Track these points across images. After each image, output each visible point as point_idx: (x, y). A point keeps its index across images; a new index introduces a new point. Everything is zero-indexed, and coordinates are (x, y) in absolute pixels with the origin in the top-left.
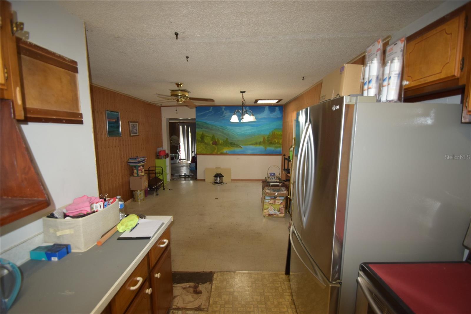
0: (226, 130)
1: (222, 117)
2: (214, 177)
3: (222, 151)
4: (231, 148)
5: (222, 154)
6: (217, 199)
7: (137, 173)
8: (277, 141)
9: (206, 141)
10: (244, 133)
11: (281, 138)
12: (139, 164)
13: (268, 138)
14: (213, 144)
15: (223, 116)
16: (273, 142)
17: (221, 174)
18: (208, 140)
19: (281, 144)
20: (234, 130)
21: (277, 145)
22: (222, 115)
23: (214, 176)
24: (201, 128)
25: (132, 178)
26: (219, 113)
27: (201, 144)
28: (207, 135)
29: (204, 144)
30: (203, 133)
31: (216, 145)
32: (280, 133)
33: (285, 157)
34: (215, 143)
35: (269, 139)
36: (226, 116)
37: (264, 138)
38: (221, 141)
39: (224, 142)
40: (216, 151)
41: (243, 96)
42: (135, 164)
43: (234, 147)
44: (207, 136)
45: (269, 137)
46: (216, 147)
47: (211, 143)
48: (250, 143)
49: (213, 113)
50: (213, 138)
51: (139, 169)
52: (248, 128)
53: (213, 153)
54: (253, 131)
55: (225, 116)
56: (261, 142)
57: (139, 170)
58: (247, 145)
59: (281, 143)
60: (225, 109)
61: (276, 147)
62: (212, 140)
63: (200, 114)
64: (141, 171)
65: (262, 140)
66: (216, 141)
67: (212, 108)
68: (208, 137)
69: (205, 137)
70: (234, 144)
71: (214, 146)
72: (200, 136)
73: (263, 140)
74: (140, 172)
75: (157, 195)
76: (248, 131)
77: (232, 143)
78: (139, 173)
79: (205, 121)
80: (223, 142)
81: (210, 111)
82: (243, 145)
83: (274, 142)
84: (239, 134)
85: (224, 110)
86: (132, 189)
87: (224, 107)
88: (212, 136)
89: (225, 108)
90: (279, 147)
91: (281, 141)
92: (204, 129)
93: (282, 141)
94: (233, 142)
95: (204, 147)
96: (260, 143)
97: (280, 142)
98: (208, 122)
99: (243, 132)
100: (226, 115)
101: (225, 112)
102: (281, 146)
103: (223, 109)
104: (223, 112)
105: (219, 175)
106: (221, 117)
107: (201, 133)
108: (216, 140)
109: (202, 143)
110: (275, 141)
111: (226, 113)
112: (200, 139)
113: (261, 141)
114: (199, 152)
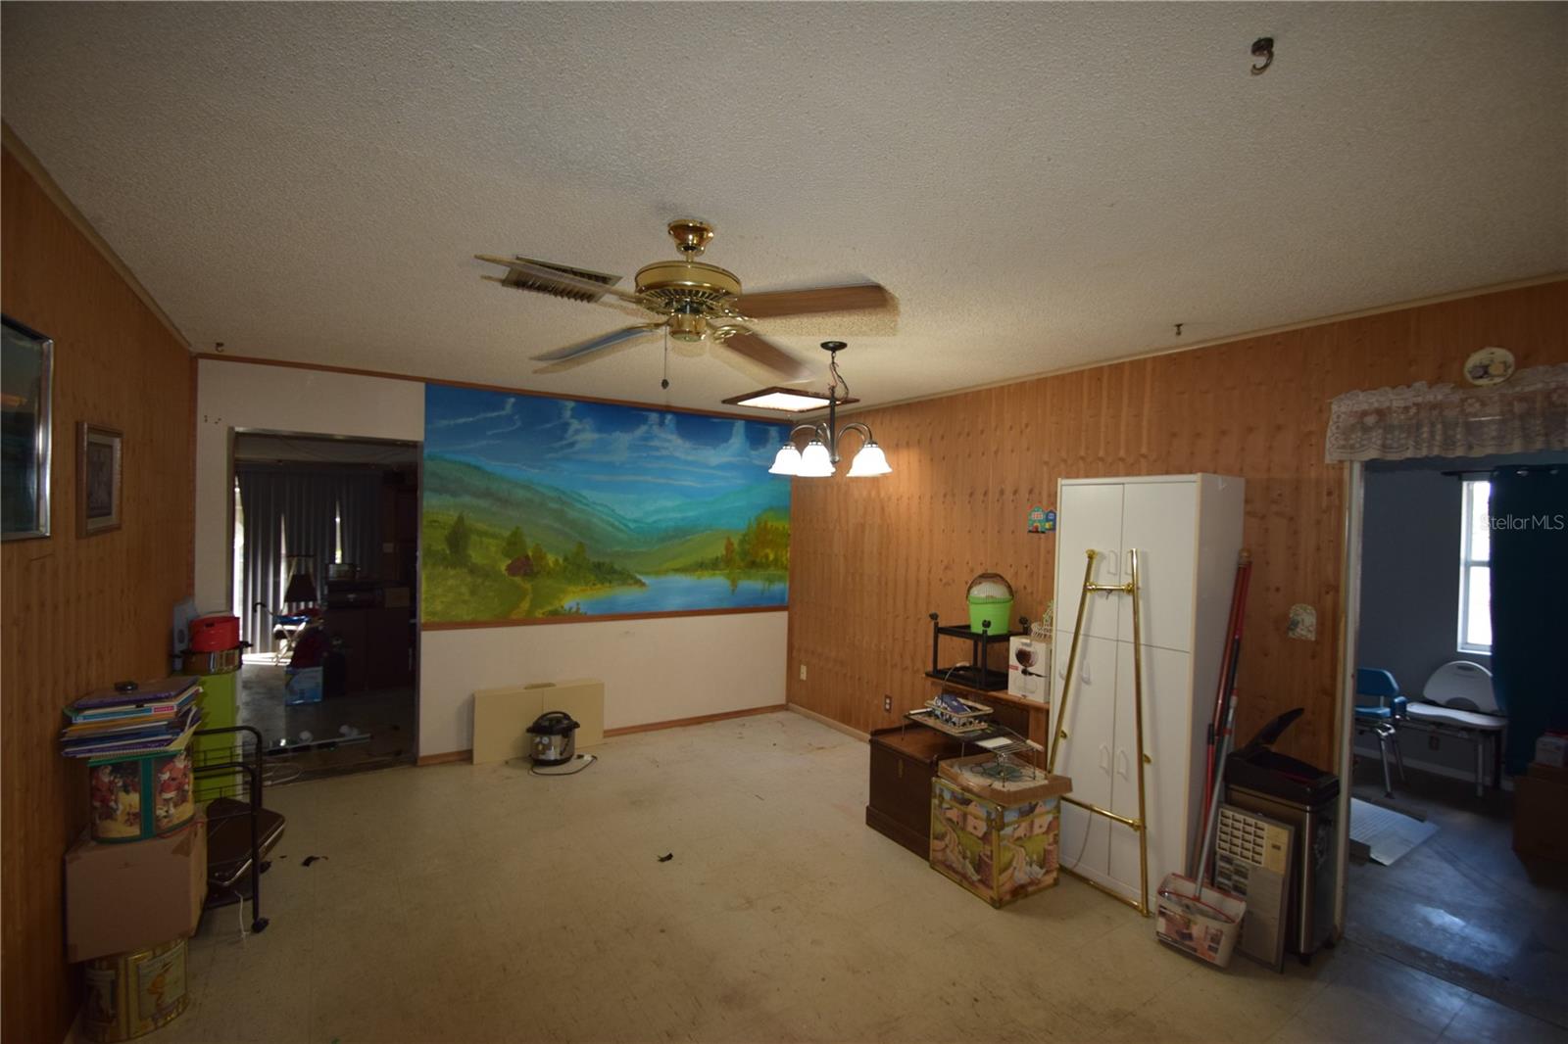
0: (579, 506)
1: (562, 448)
2: (529, 735)
3: (556, 605)
4: (599, 586)
5: (557, 617)
6: (670, 857)
7: (145, 817)
8: (771, 557)
9: (476, 556)
10: (655, 522)
11: (787, 546)
12: (169, 742)
13: (742, 542)
14: (512, 570)
15: (564, 442)
16: (758, 560)
17: (566, 717)
18: (486, 553)
19: (786, 568)
20: (613, 511)
21: (772, 571)
22: (562, 438)
23: (530, 730)
24: (454, 494)
25: (87, 863)
26: (548, 426)
27: (452, 572)
28: (482, 526)
29: (466, 570)
30: (461, 519)
31: (526, 574)
32: (783, 525)
33: (936, 624)
34: (524, 566)
35: (747, 547)
36: (577, 447)
37: (729, 546)
38: (551, 559)
39: (566, 559)
40: (525, 605)
41: (833, 363)
42: (145, 745)
43: (610, 582)
44: (482, 534)
45: (747, 538)
46: (528, 586)
47: (503, 565)
48: (678, 564)
49: (519, 424)
50: (514, 543)
51: (166, 776)
52: (669, 504)
53: (514, 616)
54: (691, 514)
55: (572, 444)
56: (717, 558)
57: (165, 787)
58: (666, 572)
59: (785, 562)
60: (577, 414)
61: (770, 580)
62: (507, 554)
63: (452, 422)
64: (180, 788)
65: (720, 551)
66: (527, 557)
67: (512, 400)
68: (486, 540)
69: (474, 538)
70: (612, 571)
71: (517, 579)
72: (446, 532)
73: (724, 552)
74: (167, 801)
75: (259, 926)
76: (672, 515)
77: (603, 564)
78: (161, 812)
79: (473, 461)
80: (561, 561)
81: (503, 413)
82: (647, 574)
83: (764, 560)
84: (632, 525)
85: (572, 417)
86: (82, 956)
87: (571, 404)
88: (507, 534)
89: (573, 409)
90: (781, 579)
91: (786, 556)
92: (467, 499)
93: (788, 555)
94: (607, 560)
95: (464, 590)
96: (714, 565)
97: (784, 559)
98: (494, 466)
99: (650, 520)
100: (579, 437)
101: (575, 424)
102: (787, 573)
103: (568, 414)
104: (566, 426)
105: (559, 721)
106: (557, 445)
107: (452, 516)
108: (530, 554)
109: (454, 566)
110: (767, 556)
111: (577, 432)
112: (441, 546)
113: (719, 555)
114: (434, 614)
